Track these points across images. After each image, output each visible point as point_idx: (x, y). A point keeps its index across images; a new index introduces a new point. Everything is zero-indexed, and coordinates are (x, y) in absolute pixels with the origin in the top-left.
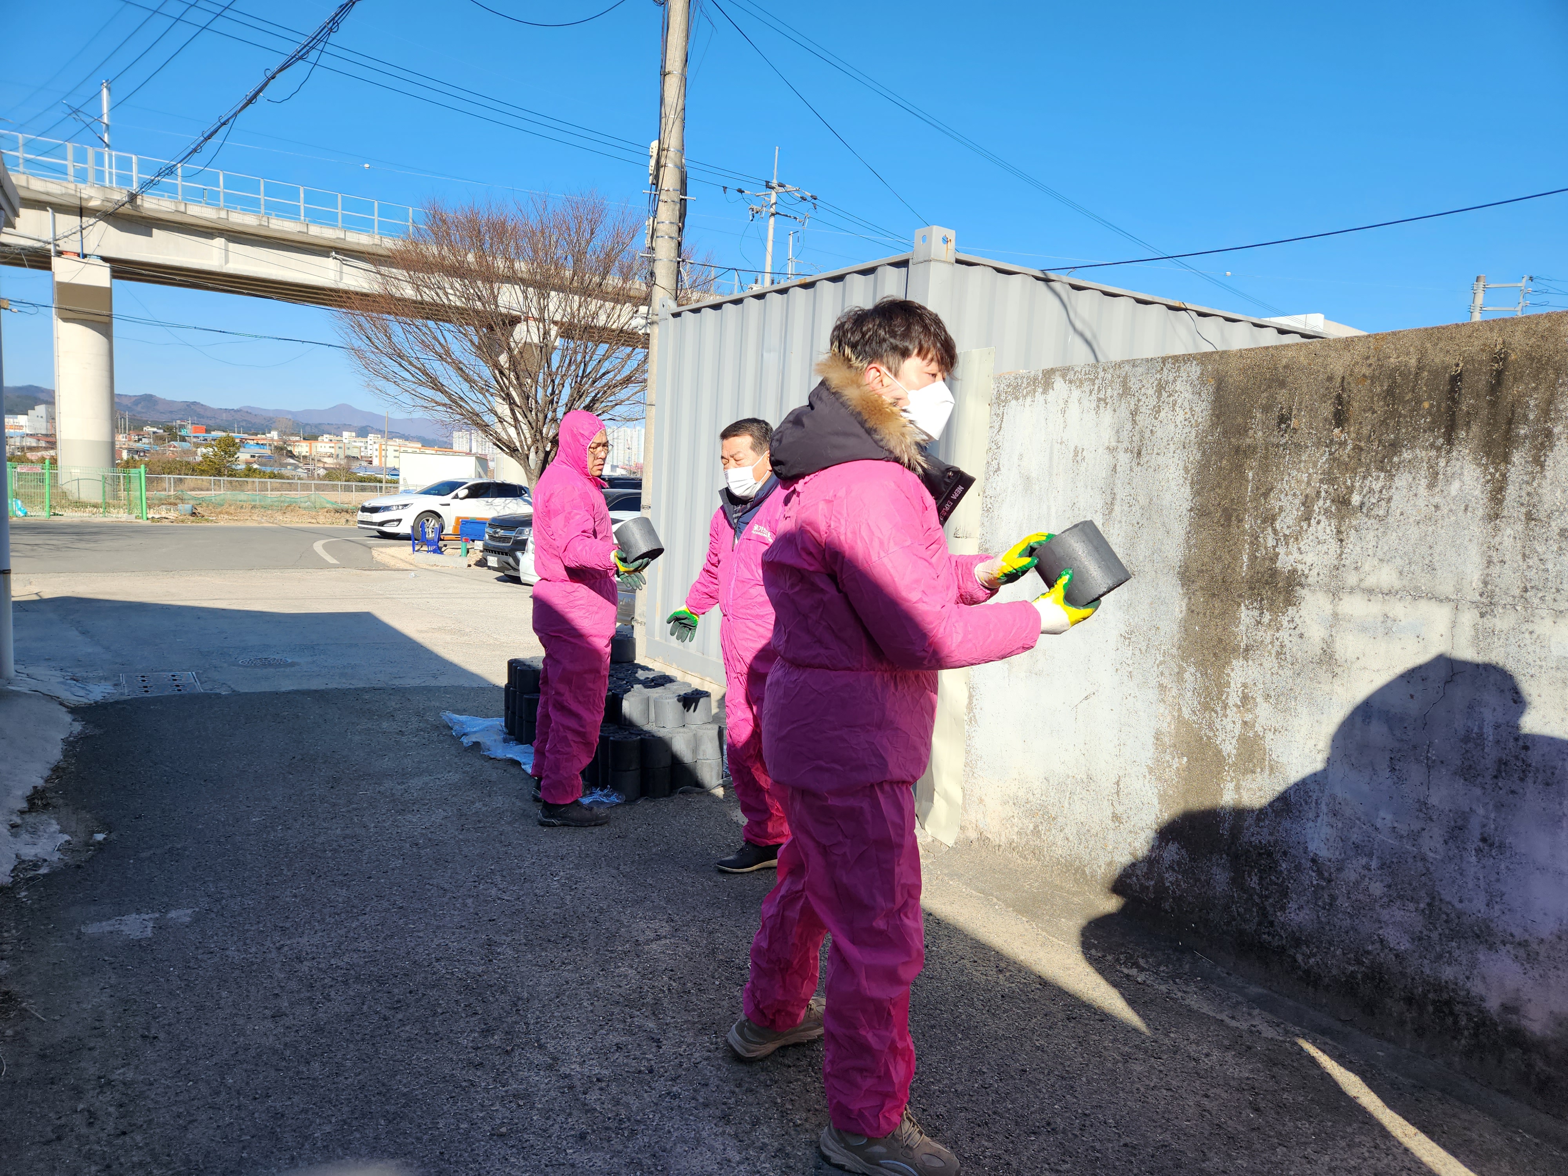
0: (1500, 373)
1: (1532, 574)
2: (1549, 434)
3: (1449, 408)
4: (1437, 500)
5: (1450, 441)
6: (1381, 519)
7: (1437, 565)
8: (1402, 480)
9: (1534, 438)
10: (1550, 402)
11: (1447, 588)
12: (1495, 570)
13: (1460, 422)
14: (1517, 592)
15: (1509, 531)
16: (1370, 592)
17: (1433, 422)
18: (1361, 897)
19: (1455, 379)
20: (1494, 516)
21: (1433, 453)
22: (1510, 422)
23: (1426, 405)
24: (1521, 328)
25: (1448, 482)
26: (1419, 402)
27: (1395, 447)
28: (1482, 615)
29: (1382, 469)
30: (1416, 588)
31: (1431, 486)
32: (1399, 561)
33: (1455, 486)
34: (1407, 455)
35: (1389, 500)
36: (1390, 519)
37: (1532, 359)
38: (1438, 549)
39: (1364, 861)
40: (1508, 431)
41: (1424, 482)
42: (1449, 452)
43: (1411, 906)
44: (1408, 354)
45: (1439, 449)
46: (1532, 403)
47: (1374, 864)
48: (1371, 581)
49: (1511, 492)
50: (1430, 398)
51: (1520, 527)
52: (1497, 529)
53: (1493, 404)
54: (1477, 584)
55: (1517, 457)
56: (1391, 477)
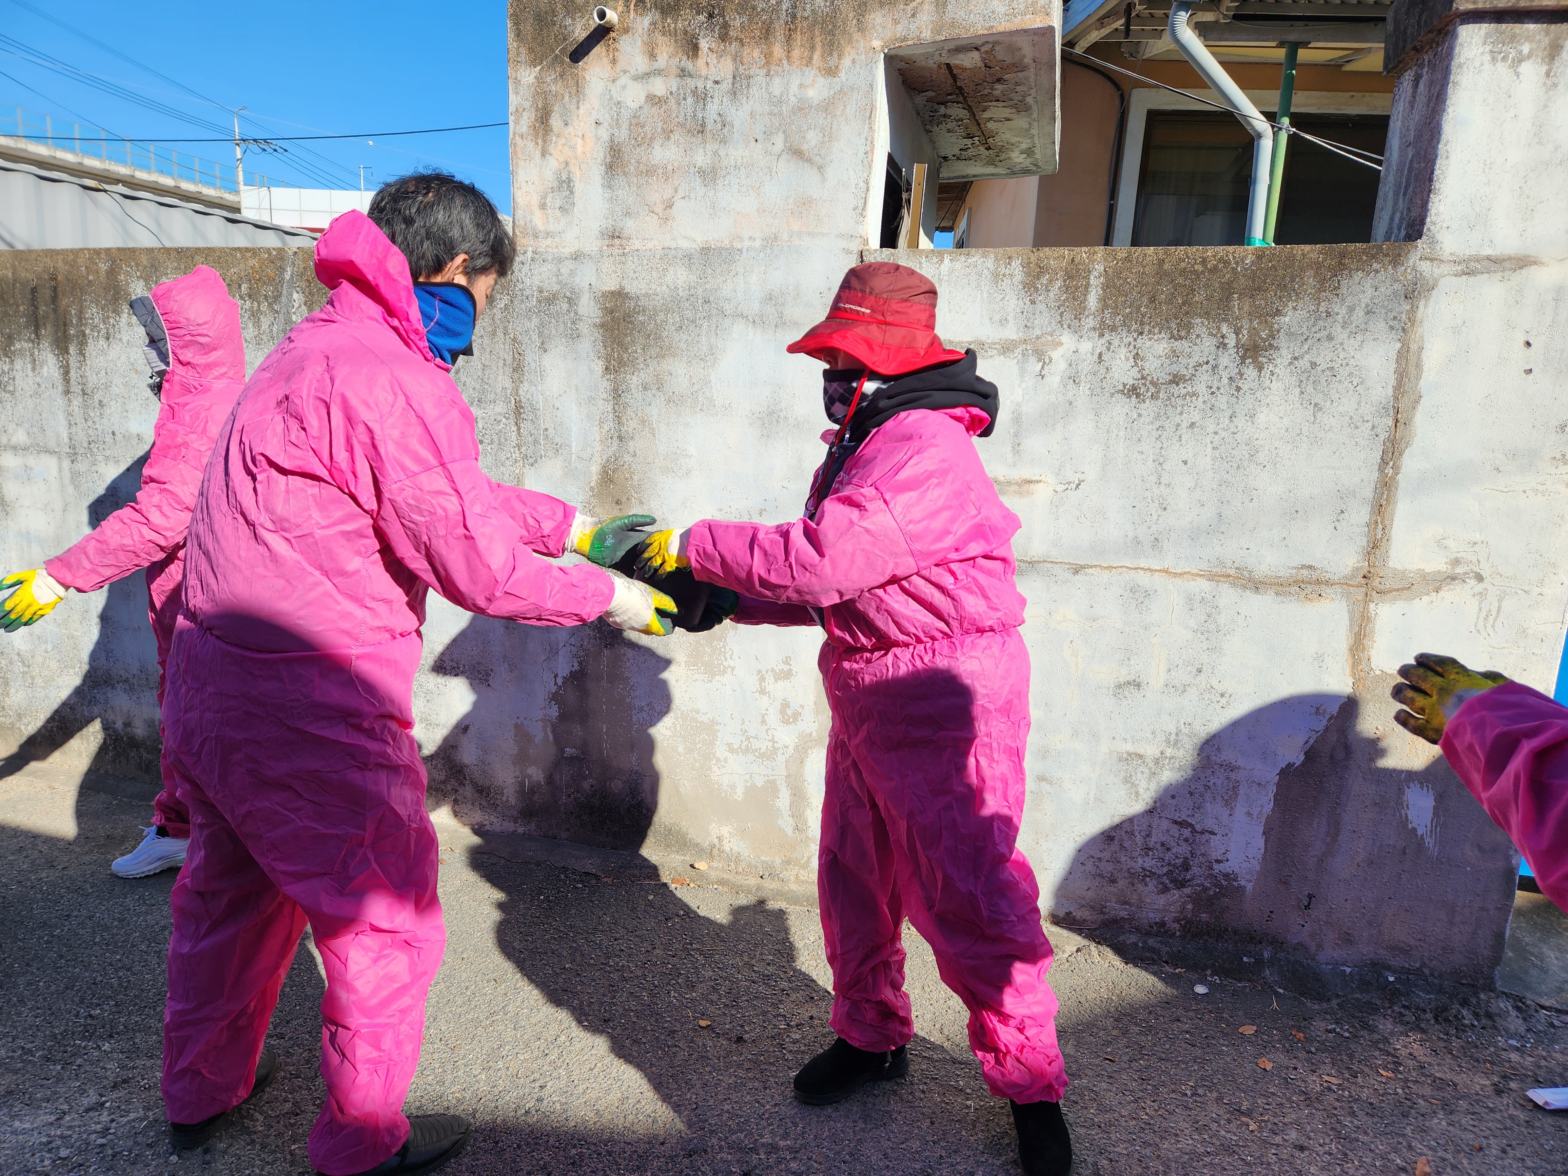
0: (55, 289)
1: (90, 432)
2: (84, 335)
3: (34, 312)
4: (38, 379)
5: (38, 336)
6: (12, 393)
7: (45, 427)
8: (18, 364)
9: (78, 336)
10: (81, 312)
11: (52, 445)
12: (73, 429)
13: (41, 323)
14: (86, 445)
15: (76, 403)
16: (14, 448)
17: (27, 322)
18: (46, 673)
19: (34, 290)
20: (67, 392)
21: (31, 345)
22: (65, 325)
23: (21, 308)
24: (60, 257)
25: (42, 367)
26: (18, 306)
27: (10, 339)
28: (73, 462)
29: (6, 356)
30: (38, 445)
31: (34, 369)
32: (26, 425)
33: (45, 369)
34: (18, 346)
35: (14, 379)
36: (17, 394)
37: (68, 280)
38: (44, 415)
39: (44, 647)
40: (65, 331)
41: (29, 366)
42: (38, 344)
43: (72, 671)
44: (6, 268)
45: (33, 342)
46: (73, 312)
47: (49, 648)
48: (14, 441)
49: (73, 374)
50: (23, 304)
51: (81, 400)
52: (69, 401)
53: (55, 311)
54: (66, 440)
55: (72, 349)
56: (12, 362)
